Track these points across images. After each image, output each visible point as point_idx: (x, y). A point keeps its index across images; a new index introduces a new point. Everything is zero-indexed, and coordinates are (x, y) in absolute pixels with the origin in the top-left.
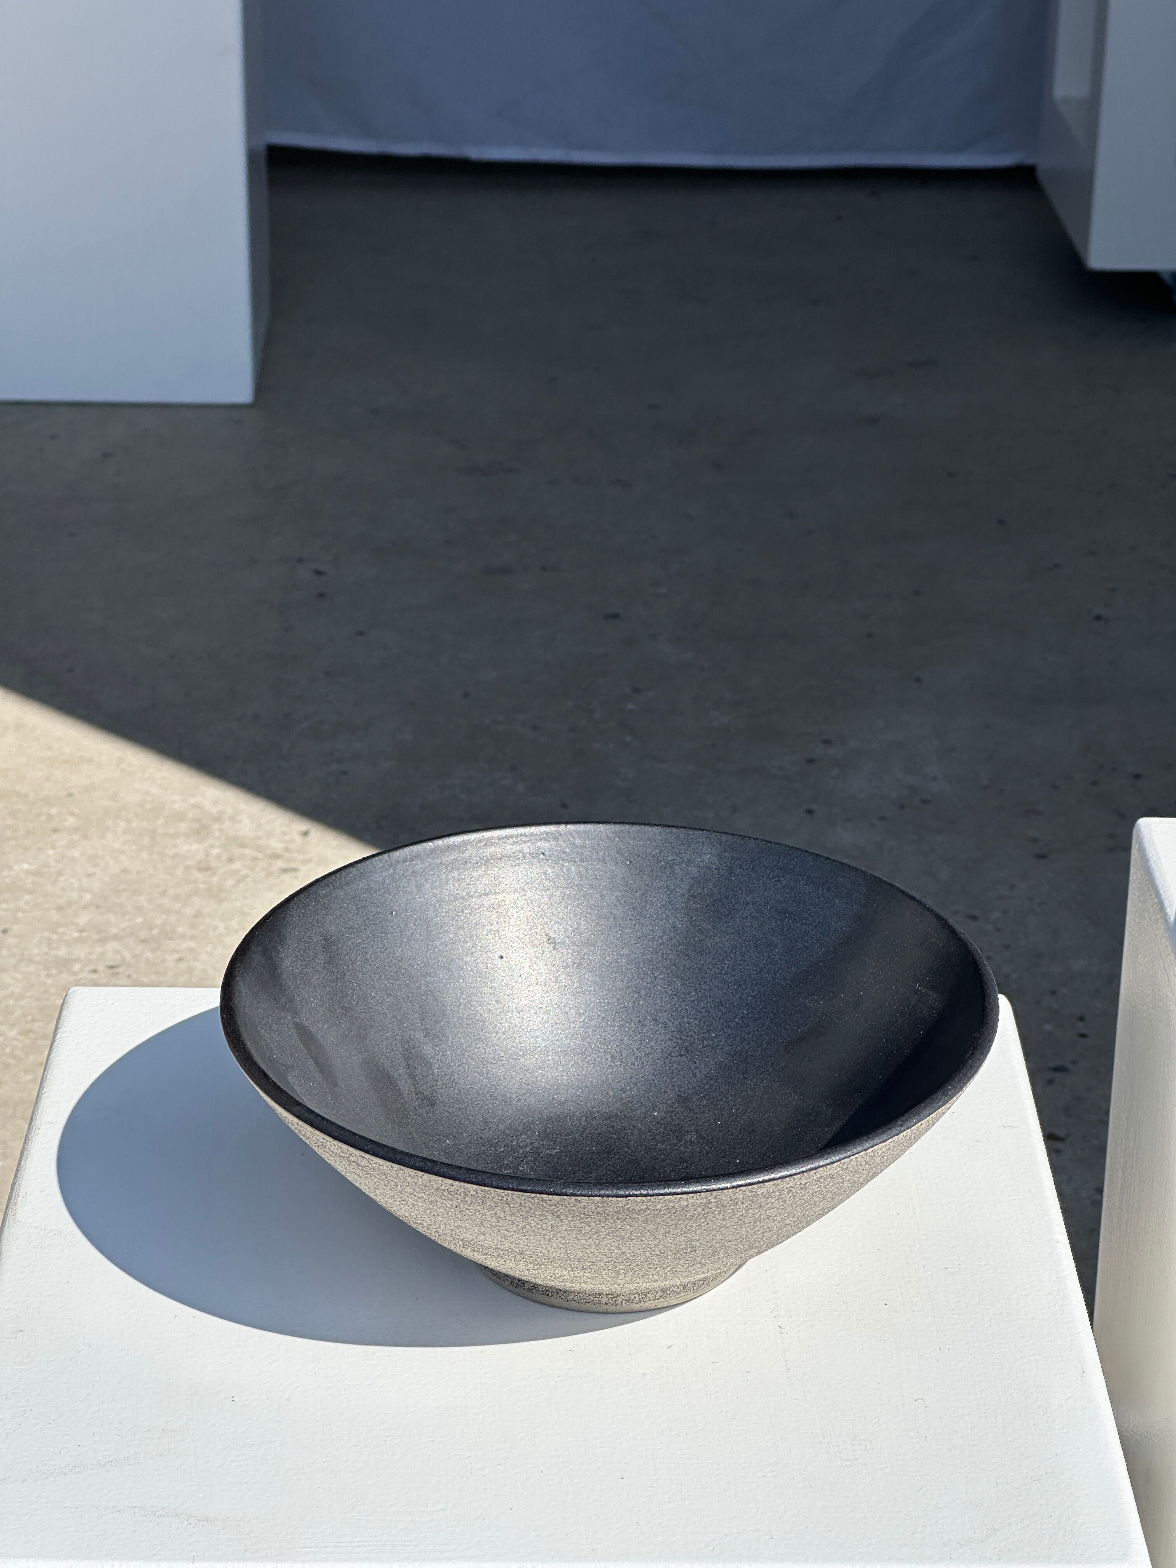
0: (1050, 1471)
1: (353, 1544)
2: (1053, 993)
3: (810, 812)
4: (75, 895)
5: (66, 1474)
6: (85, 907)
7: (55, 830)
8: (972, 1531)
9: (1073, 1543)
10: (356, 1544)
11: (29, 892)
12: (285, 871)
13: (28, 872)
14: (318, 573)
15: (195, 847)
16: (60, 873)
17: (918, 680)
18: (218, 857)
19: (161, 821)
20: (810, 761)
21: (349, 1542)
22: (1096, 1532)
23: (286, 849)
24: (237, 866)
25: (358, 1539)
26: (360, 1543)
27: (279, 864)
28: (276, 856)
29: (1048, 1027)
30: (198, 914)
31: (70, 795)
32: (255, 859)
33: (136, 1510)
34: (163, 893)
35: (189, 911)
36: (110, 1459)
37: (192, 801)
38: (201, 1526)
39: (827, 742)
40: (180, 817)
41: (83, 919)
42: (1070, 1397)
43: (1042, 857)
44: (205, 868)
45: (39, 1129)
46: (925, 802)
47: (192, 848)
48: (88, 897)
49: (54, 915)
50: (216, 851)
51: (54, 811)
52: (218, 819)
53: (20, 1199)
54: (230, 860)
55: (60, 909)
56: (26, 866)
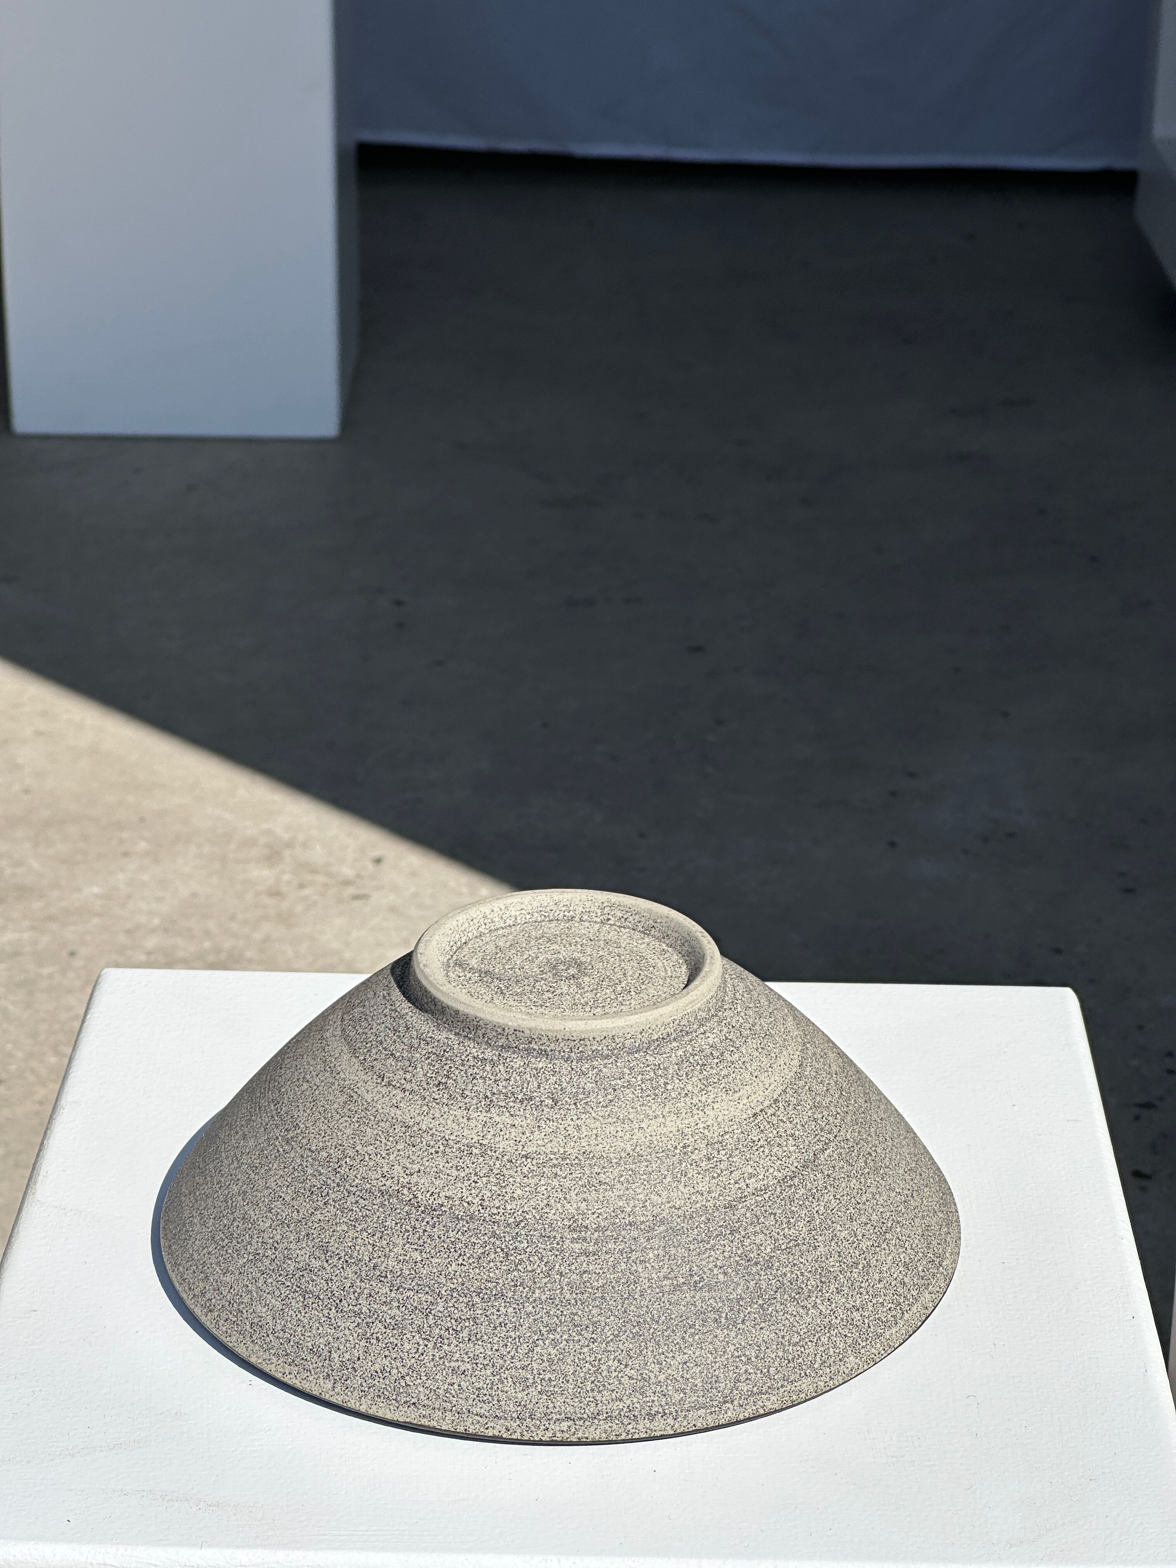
0: (1108, 1471)
1: (369, 1533)
2: (1140, 1028)
3: (892, 844)
4: (143, 919)
5: (73, 1456)
6: (154, 931)
7: (126, 854)
8: (1023, 1530)
9: (1130, 1544)
10: (373, 1533)
11: (99, 915)
12: (356, 897)
13: (97, 896)
14: (399, 603)
15: (266, 872)
16: (129, 896)
17: (1005, 714)
18: (289, 883)
19: (232, 846)
20: (893, 794)
21: (364, 1531)
22: (1154, 1532)
23: (358, 876)
24: (306, 892)
25: (375, 1528)
26: (378, 1533)
27: (351, 891)
28: (347, 883)
29: (1135, 1062)
30: (266, 940)
31: (142, 820)
32: (325, 885)
33: (145, 1493)
34: (233, 918)
35: (258, 936)
36: (120, 1442)
37: (265, 826)
38: (211, 1512)
39: (911, 775)
40: (251, 842)
41: (151, 942)
42: (1131, 1396)
43: (1129, 891)
44: (275, 893)
45: (64, 1109)
46: (1011, 835)
47: (263, 874)
48: (156, 921)
49: (122, 939)
50: (286, 877)
51: (125, 835)
52: (289, 845)
53: (40, 1178)
54: (301, 886)
55: (129, 932)
56: (95, 890)
